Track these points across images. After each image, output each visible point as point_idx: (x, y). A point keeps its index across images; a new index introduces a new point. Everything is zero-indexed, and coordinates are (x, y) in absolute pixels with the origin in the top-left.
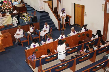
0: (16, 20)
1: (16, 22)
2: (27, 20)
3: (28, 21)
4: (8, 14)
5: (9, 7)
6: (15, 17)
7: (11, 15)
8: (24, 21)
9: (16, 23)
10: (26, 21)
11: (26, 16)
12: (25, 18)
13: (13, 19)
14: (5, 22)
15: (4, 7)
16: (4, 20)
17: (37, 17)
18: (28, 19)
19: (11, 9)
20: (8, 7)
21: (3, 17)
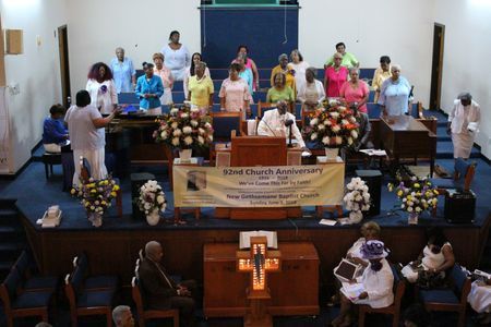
0: (361, 191)
1: (362, 203)
2: (421, 205)
3: (423, 208)
4: (332, 155)
5: (345, 122)
6: (363, 178)
7: (343, 166)
8: (403, 206)
9: (356, 208)
10: (410, 209)
11: (417, 185)
12: (409, 193)
13: (350, 186)
14: (307, 191)
15: (321, 122)
16: (307, 182)
17: (473, 200)
18: (424, 201)
19: (349, 135)
20: (339, 121)
21: (303, 167)
